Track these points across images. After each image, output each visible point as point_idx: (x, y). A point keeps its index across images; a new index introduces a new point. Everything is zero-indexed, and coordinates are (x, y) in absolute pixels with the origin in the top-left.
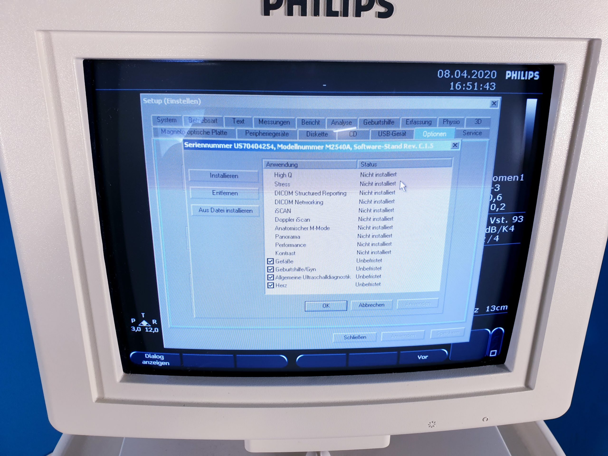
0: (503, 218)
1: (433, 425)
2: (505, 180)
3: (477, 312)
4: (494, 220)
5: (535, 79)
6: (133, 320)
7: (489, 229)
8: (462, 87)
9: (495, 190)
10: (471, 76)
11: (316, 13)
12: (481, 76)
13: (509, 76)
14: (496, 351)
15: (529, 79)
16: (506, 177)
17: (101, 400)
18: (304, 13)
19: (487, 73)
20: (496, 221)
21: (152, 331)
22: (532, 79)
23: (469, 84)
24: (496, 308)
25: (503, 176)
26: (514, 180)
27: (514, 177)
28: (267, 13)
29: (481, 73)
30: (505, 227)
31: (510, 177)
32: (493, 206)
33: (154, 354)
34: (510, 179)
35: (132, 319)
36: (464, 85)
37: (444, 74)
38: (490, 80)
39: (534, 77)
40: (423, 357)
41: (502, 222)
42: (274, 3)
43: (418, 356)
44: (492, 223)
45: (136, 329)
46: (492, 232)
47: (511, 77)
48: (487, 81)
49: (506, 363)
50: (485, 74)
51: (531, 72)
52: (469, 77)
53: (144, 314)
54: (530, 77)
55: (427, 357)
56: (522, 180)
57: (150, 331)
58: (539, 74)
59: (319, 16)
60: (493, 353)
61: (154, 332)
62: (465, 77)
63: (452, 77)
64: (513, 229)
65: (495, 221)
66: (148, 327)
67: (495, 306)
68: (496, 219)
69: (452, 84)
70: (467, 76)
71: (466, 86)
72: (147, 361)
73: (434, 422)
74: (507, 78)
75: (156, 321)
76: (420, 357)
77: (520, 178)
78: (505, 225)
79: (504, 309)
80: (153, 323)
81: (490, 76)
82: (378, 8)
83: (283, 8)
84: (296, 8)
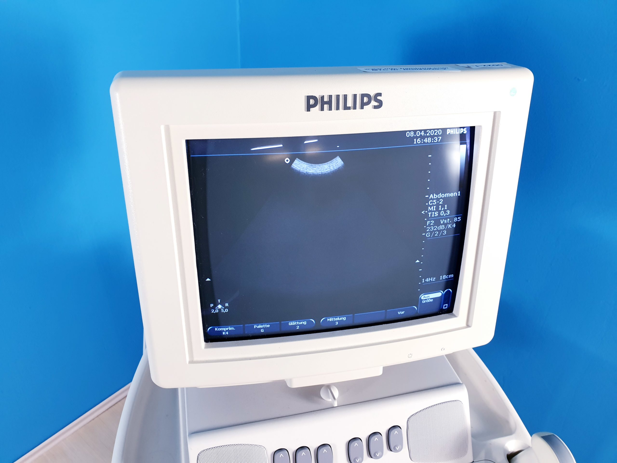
0: (448, 220)
1: (411, 356)
2: (449, 196)
3: (435, 280)
5: (464, 133)
6: (212, 305)
7: (440, 227)
8: (421, 141)
11: (338, 108)
12: (432, 134)
14: (447, 305)
15: (461, 133)
16: (449, 194)
17: (192, 362)
18: (330, 109)
19: (436, 131)
24: (446, 277)
26: (454, 195)
27: (454, 193)
28: (308, 110)
30: (450, 225)
31: (452, 194)
32: (442, 212)
34: (452, 195)
37: (410, 134)
38: (438, 136)
39: (464, 131)
40: (402, 313)
41: (448, 222)
42: (313, 104)
43: (398, 312)
44: (442, 223)
45: (214, 311)
46: (442, 229)
47: (450, 133)
48: (436, 136)
49: (454, 312)
50: (435, 133)
51: (462, 129)
52: (425, 135)
53: (220, 300)
55: (404, 313)
56: (459, 195)
58: (466, 130)
59: (339, 110)
60: (445, 306)
62: (423, 135)
63: (415, 135)
64: (454, 226)
66: (222, 309)
67: (445, 276)
68: (444, 221)
69: (415, 140)
70: (424, 135)
73: (411, 354)
74: (448, 134)
75: (228, 304)
76: (399, 312)
77: (458, 194)
78: (450, 223)
79: (451, 277)
80: (226, 306)
81: (437, 133)
82: (373, 103)
83: (318, 107)
84: (326, 106)
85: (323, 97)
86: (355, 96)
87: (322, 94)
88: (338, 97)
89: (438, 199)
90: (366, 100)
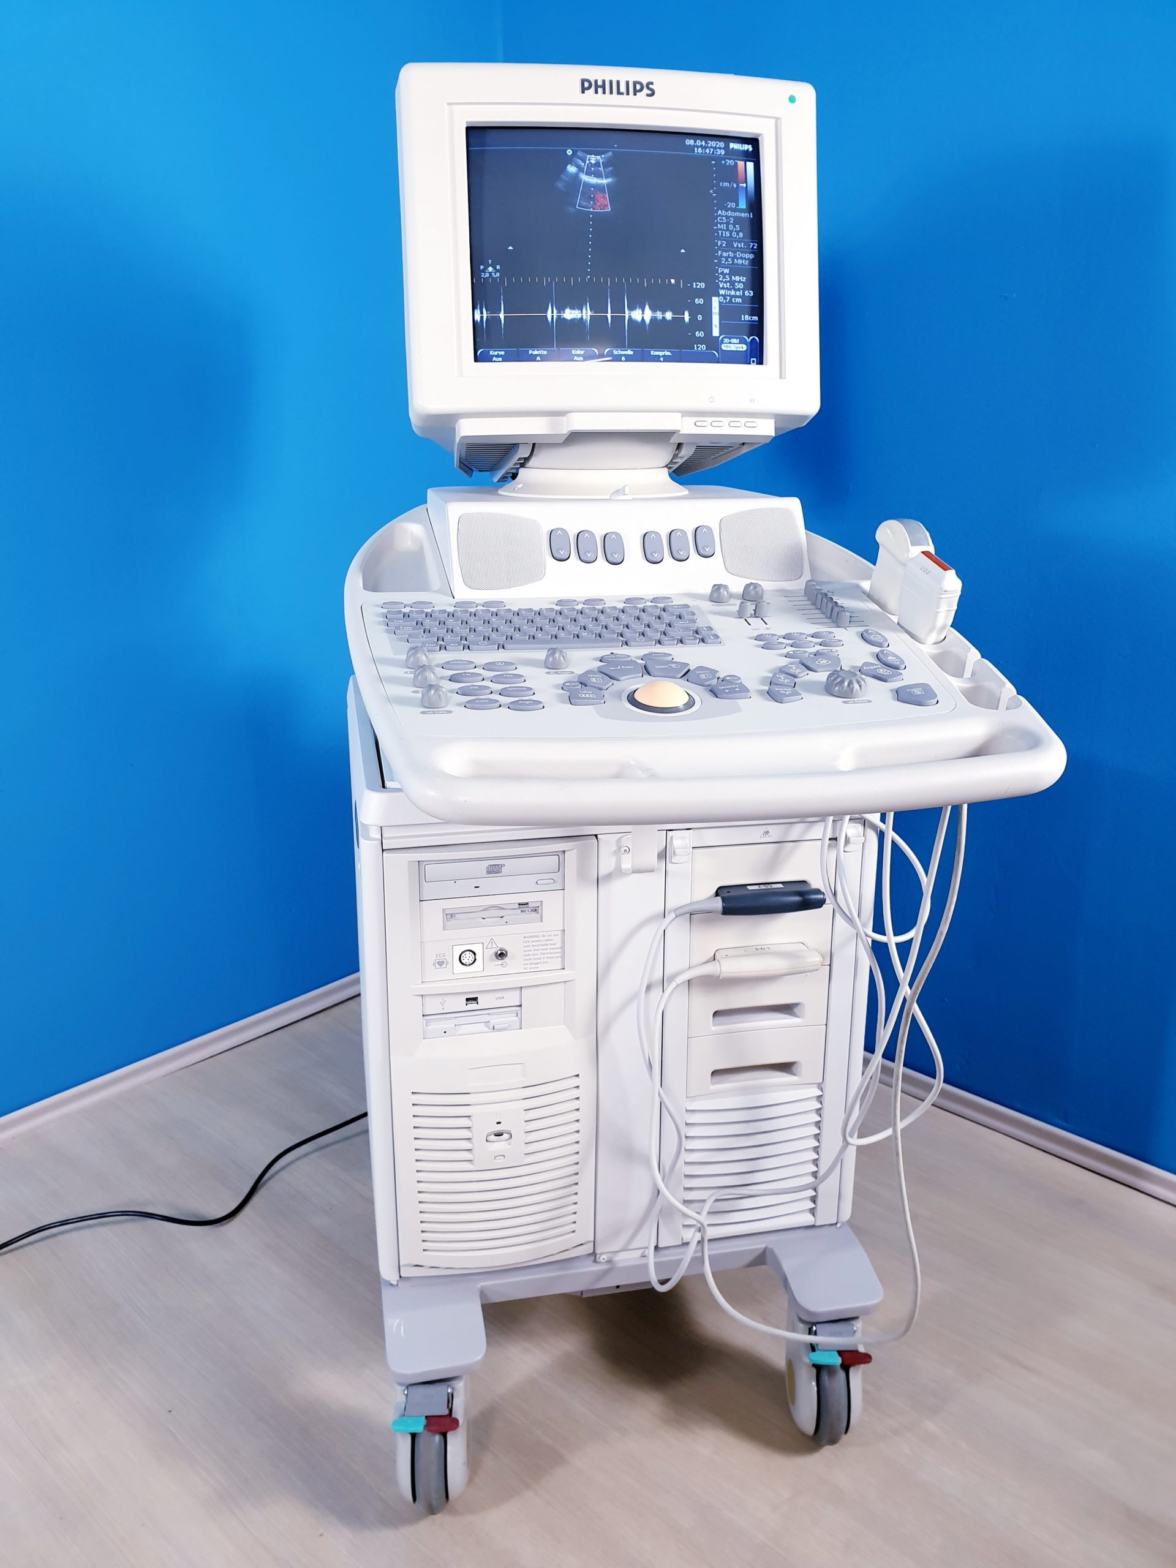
11: (611, 92)
18: (604, 93)
20: (737, 245)
22: (748, 149)
28: (583, 92)
42: (588, 86)
47: (733, 147)
51: (746, 143)
59: (613, 95)
74: (731, 148)
82: (646, 91)
83: (593, 89)
84: (600, 90)
85: (596, 81)
86: (627, 83)
87: (596, 79)
88: (611, 82)
89: (727, 217)
90: (638, 87)
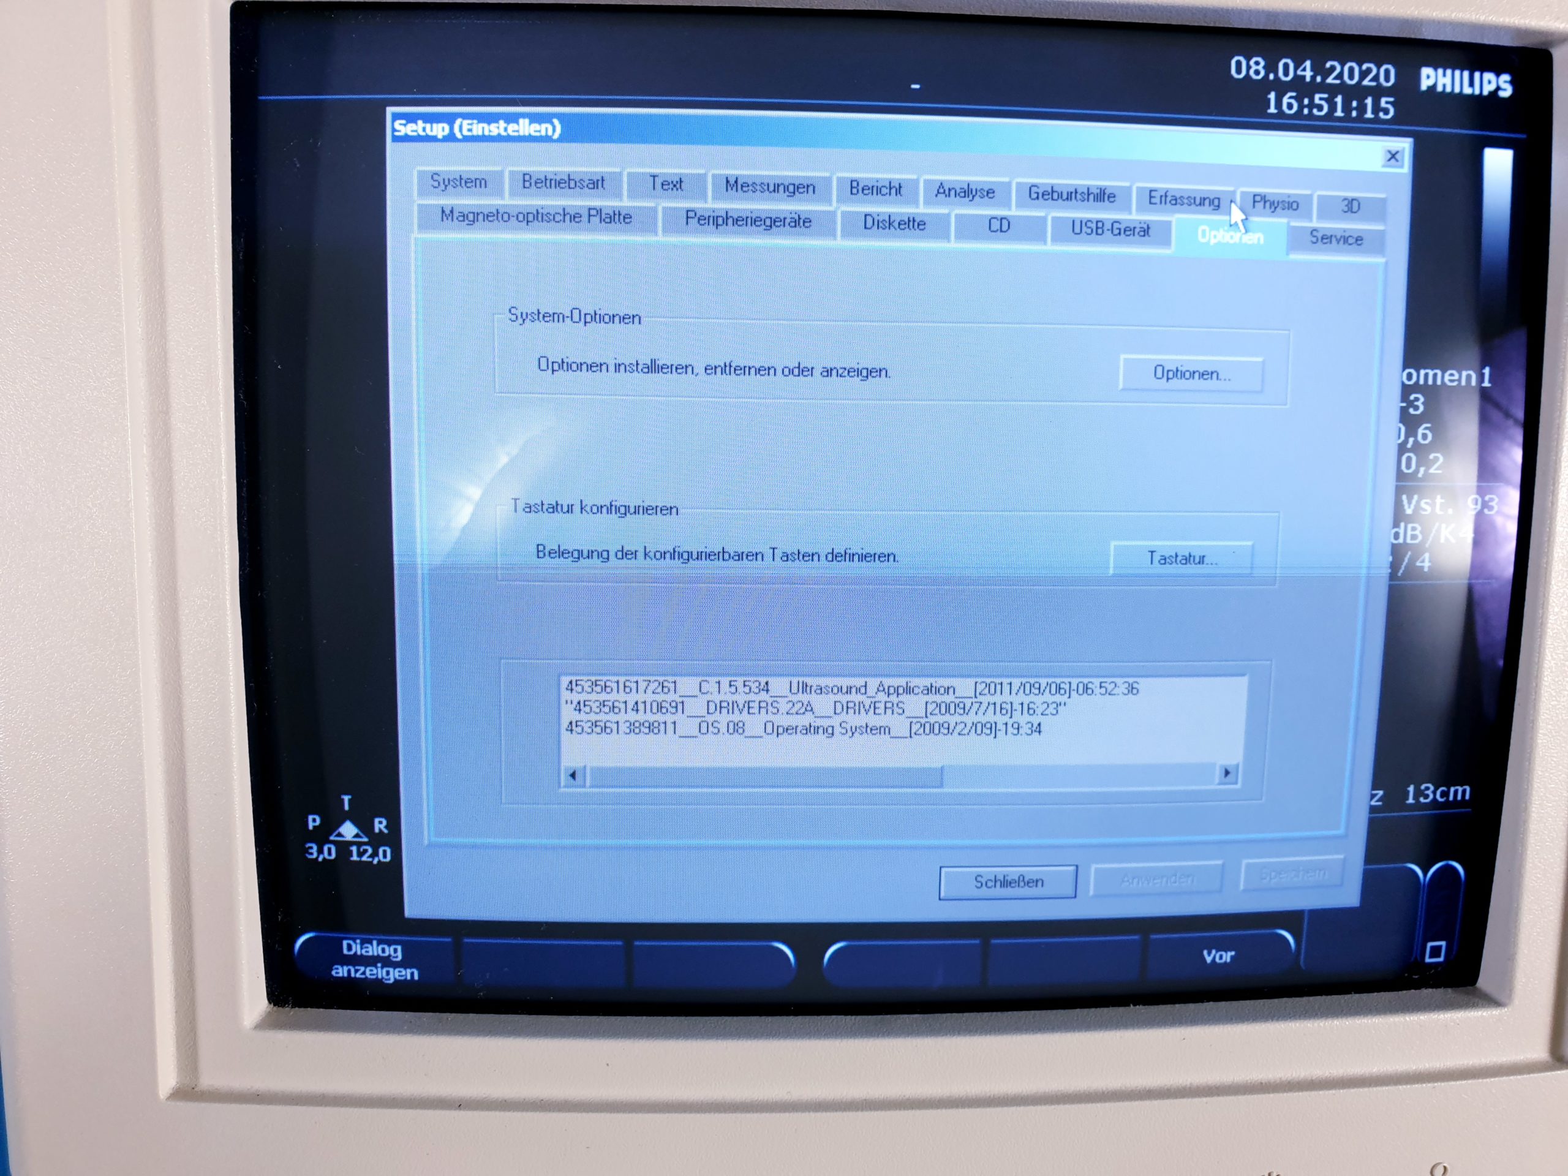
0: (1439, 500)
2: (1439, 382)
3: (1380, 803)
4: (1414, 502)
5: (1502, 94)
6: (314, 820)
7: (1402, 531)
8: (1301, 107)
9: (1411, 411)
10: (1324, 79)
12: (1351, 77)
13: (1431, 82)
14: (1444, 943)
15: (1485, 93)
16: (1439, 372)
19: (1369, 70)
21: (370, 860)
22: (1494, 94)
23: (1321, 99)
24: (1434, 793)
25: (1432, 370)
26: (1463, 383)
29: (1351, 70)
30: (1446, 528)
32: (1409, 459)
33: (370, 942)
34: (1451, 381)
35: (311, 818)
36: (1306, 101)
37: (1249, 67)
39: (1498, 88)
40: (1221, 957)
41: (1439, 511)
43: (1205, 952)
44: (1410, 512)
45: (320, 851)
46: (1410, 541)
47: (1435, 85)
48: (1369, 91)
49: (1483, 982)
50: (1364, 74)
51: (1489, 76)
52: (1319, 79)
53: (350, 797)
54: (1488, 89)
55: (1232, 957)
57: (365, 858)
58: (1510, 83)
60: (1436, 951)
61: (376, 861)
62: (1308, 79)
63: (1271, 77)
64: (1470, 537)
65: (1415, 506)
66: (359, 845)
67: (1432, 787)
68: (1418, 502)
69: (1272, 96)
70: (1313, 78)
71: (1312, 105)
72: (347, 965)
74: (1424, 88)
75: (385, 822)
76: (1209, 954)
77: (1481, 378)
78: (1447, 520)
79: (1459, 797)
80: (377, 831)
81: (1376, 78)
